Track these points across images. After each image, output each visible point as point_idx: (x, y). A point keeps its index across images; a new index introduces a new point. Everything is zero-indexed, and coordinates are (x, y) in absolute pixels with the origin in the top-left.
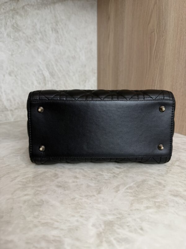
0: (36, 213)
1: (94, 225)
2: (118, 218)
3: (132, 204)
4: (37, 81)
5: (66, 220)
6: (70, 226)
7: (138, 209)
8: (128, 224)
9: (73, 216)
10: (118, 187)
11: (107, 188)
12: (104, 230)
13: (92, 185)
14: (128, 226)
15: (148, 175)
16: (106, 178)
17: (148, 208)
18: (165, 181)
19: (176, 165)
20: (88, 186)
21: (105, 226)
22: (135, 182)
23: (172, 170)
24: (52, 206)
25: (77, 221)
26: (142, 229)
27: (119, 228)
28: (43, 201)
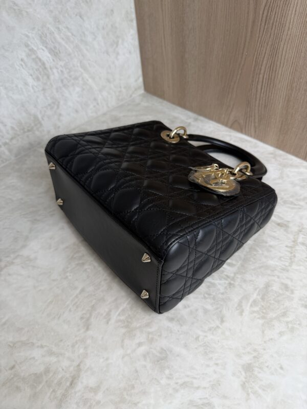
0: (167, 372)
1: (234, 374)
2: (254, 357)
3: (263, 332)
4: (31, 75)
5: (203, 374)
6: (210, 381)
7: (272, 339)
8: (267, 365)
9: (208, 366)
10: (240, 304)
11: (229, 309)
12: (246, 378)
13: (209, 307)
14: (267, 367)
15: (269, 272)
16: (222, 290)
17: (281, 334)
18: (292, 280)
19: (300, 243)
20: (206, 311)
21: (245, 373)
22: (258, 290)
23: (297, 255)
24: (178, 356)
25: (215, 372)
26: (281, 368)
27: (259, 373)
28: (165, 351)
